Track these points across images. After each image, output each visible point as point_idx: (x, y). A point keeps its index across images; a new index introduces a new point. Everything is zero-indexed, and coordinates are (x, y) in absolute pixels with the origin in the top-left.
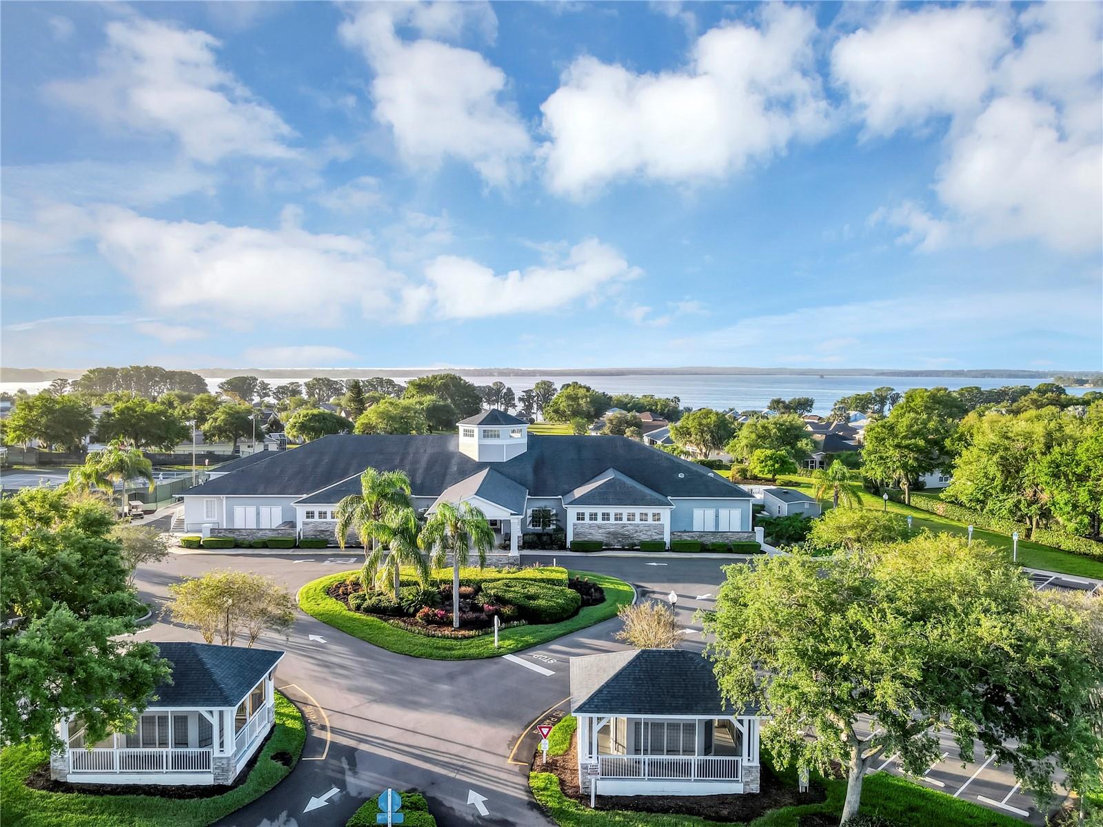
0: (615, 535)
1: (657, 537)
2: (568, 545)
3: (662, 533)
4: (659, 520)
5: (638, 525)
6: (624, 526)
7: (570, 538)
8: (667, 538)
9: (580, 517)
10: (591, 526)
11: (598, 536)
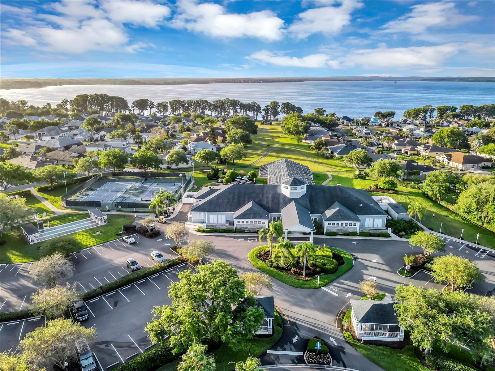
0: (340, 230)
1: (355, 231)
2: (325, 233)
3: (356, 230)
4: (356, 225)
5: (348, 227)
6: (344, 227)
7: (325, 231)
8: (358, 232)
9: (329, 224)
10: (332, 227)
11: (335, 230)
